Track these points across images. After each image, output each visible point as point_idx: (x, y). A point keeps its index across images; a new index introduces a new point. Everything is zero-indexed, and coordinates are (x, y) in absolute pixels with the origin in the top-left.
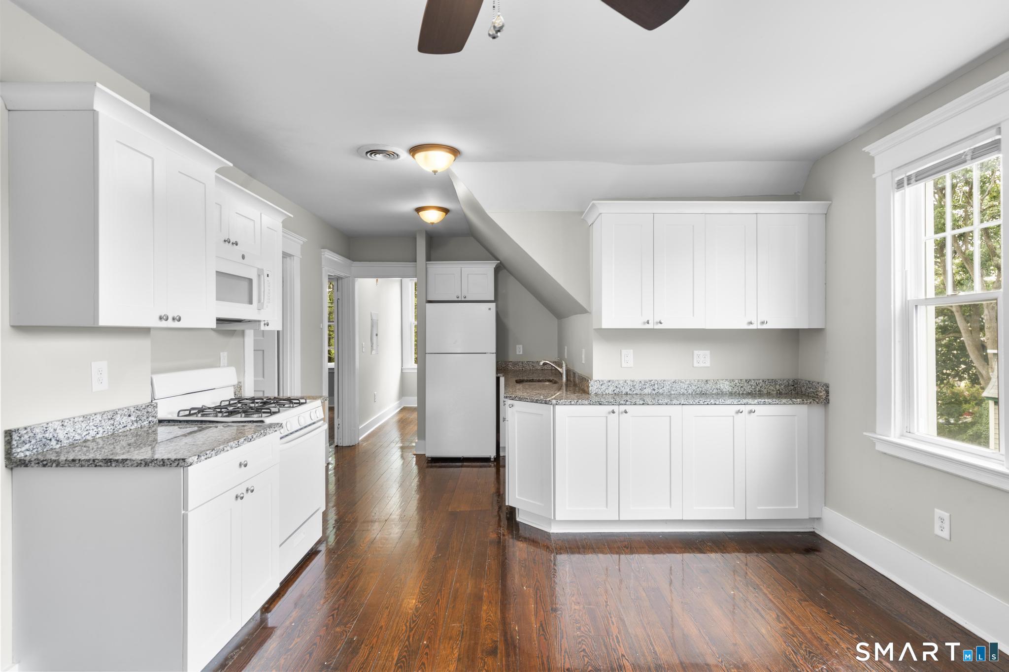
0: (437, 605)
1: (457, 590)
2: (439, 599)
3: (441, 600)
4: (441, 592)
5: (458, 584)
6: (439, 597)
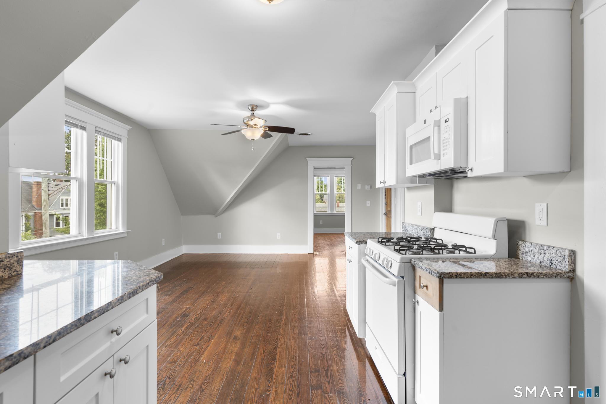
0: (264, 350)
1: (252, 359)
2: (263, 354)
3: (262, 353)
4: (262, 358)
5: (250, 364)
6: (263, 355)
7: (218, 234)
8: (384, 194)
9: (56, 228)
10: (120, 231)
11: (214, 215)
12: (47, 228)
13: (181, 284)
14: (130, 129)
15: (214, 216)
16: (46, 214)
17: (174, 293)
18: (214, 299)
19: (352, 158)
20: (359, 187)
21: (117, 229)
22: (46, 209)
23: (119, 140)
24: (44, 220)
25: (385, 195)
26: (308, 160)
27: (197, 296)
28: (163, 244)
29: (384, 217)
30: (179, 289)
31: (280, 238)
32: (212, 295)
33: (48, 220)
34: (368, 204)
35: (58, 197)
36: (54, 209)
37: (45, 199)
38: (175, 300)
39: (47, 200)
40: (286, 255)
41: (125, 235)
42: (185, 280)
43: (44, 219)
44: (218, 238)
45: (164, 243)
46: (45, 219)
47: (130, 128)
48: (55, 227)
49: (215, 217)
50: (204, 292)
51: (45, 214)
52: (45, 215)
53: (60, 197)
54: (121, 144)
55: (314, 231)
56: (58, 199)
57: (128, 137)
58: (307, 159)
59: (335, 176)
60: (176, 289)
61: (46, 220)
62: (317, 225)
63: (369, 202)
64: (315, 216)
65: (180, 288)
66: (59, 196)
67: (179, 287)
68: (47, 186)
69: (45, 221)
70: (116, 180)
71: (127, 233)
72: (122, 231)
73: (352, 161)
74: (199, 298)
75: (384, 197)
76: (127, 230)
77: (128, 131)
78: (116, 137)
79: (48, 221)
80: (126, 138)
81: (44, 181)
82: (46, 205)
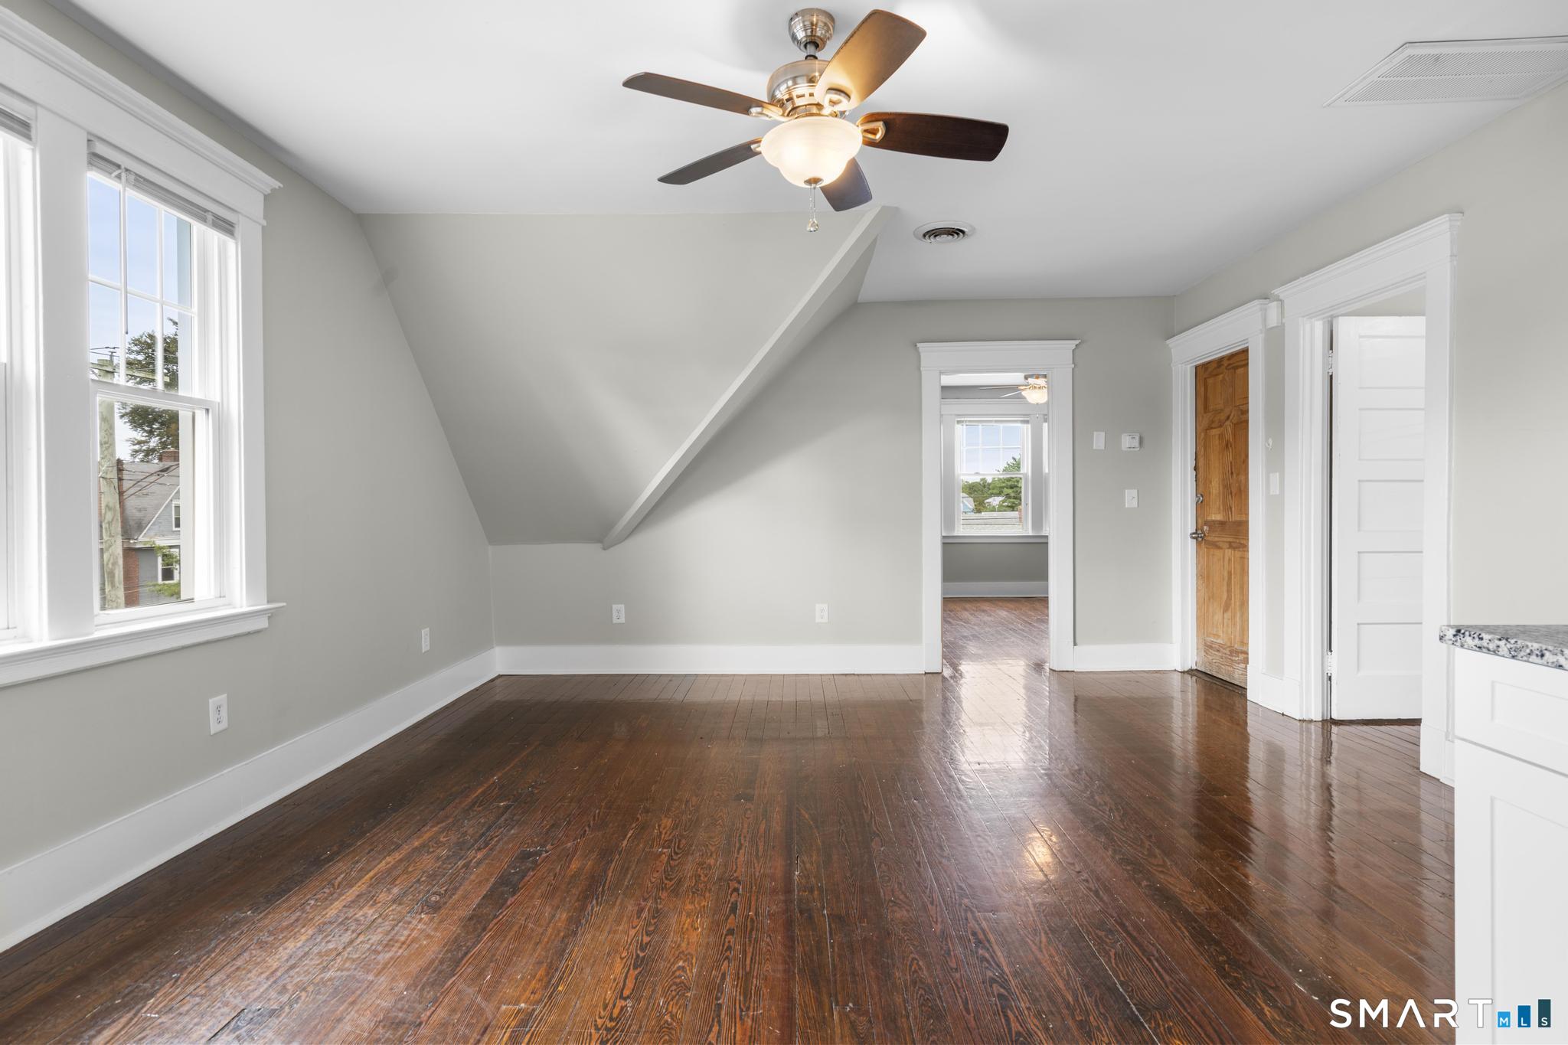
7: (615, 607)
8: (1190, 463)
9: (164, 584)
10: (234, 608)
11: (600, 541)
12: (117, 584)
13: (490, 827)
14: (274, 190)
15: (600, 545)
16: (113, 547)
17: (455, 897)
18: (646, 939)
19: (1077, 342)
20: (1099, 440)
21: (222, 601)
22: (112, 532)
23: (226, 227)
24: (107, 564)
25: (1196, 469)
26: (921, 350)
27: (564, 916)
28: (425, 646)
29: (1191, 544)
30: (479, 863)
31: (825, 620)
32: (631, 907)
33: (121, 561)
34: (1130, 499)
35: (167, 502)
36: (156, 535)
37: (111, 505)
38: (459, 947)
39: (115, 507)
40: (849, 678)
41: (262, 623)
42: (507, 808)
43: (109, 560)
44: (615, 621)
45: (428, 643)
46: (111, 561)
47: (277, 184)
48: (160, 581)
49: (604, 549)
50: (592, 888)
51: (110, 546)
52: (110, 550)
53: (171, 500)
54: (231, 246)
55: (944, 590)
56: (166, 507)
57: (264, 223)
58: (919, 345)
59: (958, 422)
60: (466, 866)
61: (115, 564)
62: (950, 573)
63: (1134, 492)
64: (944, 543)
65: (486, 857)
66: (170, 498)
67: (479, 849)
68: (115, 468)
69: (110, 566)
70: (215, 396)
71: (272, 615)
72: (246, 609)
73: (1073, 351)
74: (575, 933)
75: (1190, 474)
76: (268, 602)
77: (266, 197)
78: (206, 211)
79: (119, 566)
80: (261, 227)
81: (106, 452)
82: (113, 520)
